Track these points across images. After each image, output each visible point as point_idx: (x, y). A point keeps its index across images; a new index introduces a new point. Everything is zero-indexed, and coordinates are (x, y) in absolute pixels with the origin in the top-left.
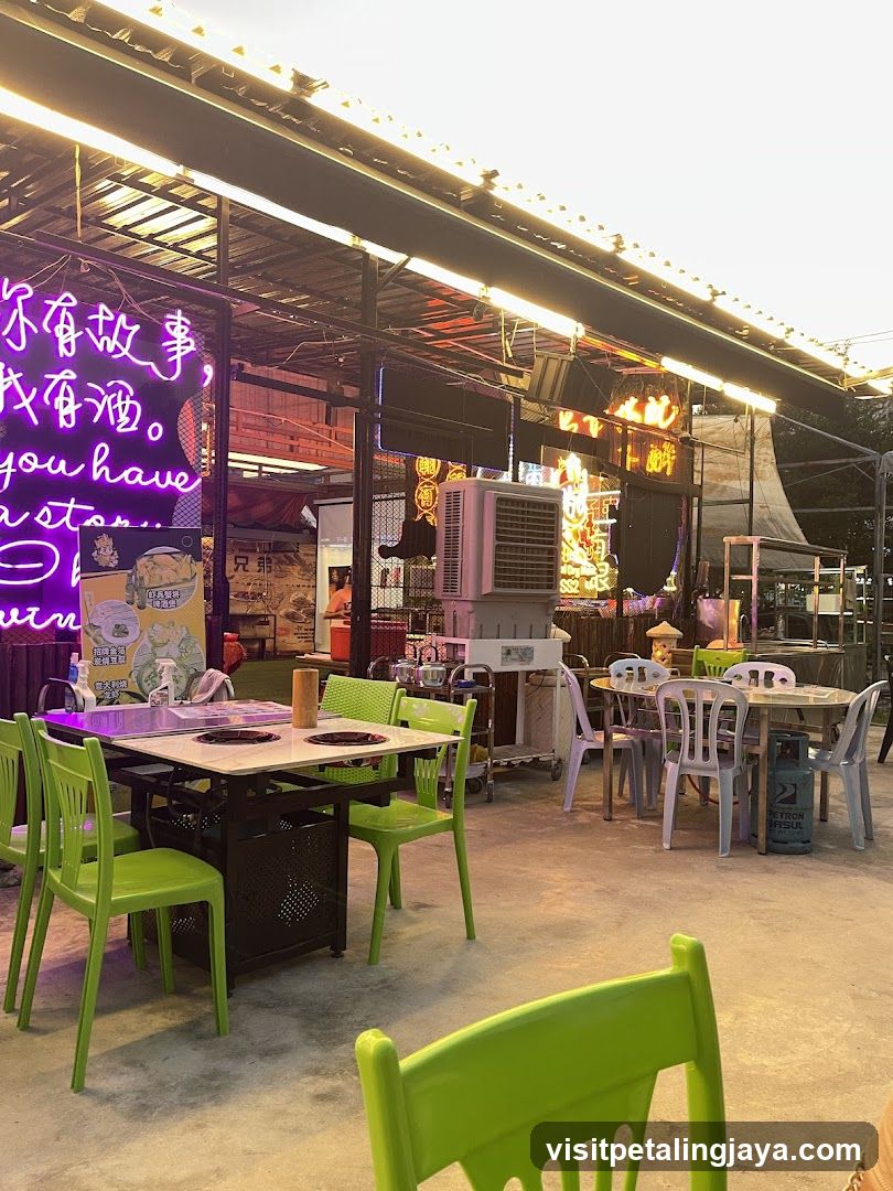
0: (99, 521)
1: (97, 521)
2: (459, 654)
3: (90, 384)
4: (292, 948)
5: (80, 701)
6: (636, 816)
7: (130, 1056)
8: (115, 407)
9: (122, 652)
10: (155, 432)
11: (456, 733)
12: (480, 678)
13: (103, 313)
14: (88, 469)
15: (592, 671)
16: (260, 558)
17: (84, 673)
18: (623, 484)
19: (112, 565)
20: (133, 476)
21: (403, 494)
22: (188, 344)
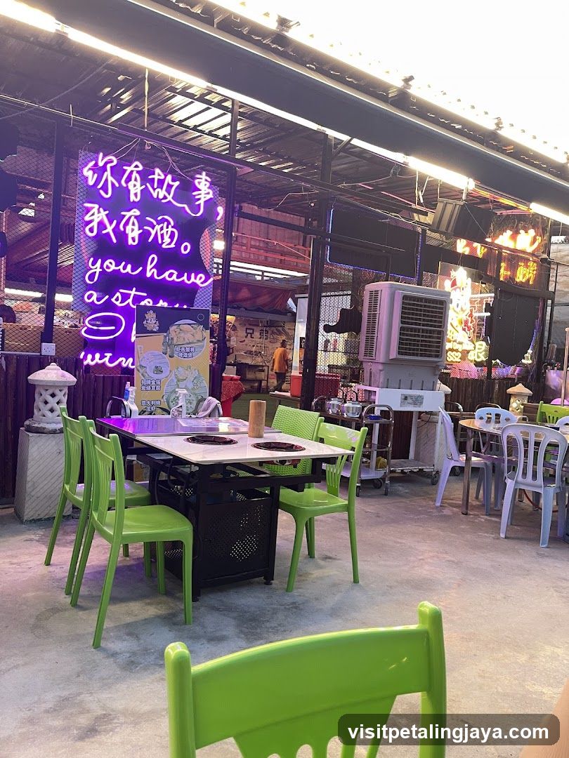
0: (149, 302)
1: (147, 302)
2: (372, 397)
3: (148, 218)
4: (238, 575)
5: (128, 412)
6: (485, 513)
7: (131, 630)
8: (162, 232)
9: (159, 383)
10: (186, 248)
11: (353, 449)
12: (385, 414)
13: (158, 174)
14: (144, 271)
15: (464, 415)
16: (262, 330)
17: (132, 394)
18: (496, 289)
19: (155, 330)
20: (171, 275)
21: (350, 292)
22: (208, 193)
